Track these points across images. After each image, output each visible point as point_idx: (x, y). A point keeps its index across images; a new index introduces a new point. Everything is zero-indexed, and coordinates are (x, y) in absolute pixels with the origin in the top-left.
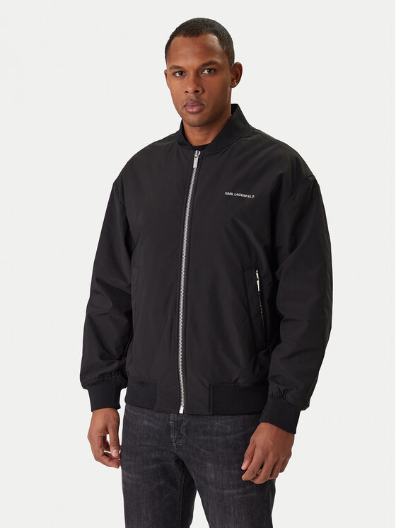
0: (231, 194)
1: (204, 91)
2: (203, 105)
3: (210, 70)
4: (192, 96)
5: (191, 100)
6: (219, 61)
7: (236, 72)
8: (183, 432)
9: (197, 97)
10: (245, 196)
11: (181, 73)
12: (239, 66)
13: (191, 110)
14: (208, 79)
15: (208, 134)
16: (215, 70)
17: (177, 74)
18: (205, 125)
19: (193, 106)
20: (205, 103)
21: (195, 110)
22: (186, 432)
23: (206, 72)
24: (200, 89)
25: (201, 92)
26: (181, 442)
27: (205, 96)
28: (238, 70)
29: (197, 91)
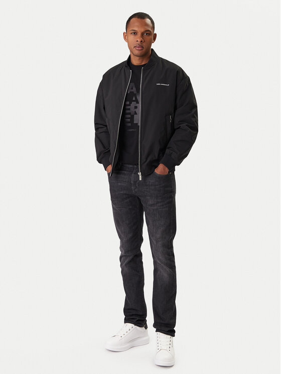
0: (159, 84)
2: (143, 47)
4: (139, 43)
5: (138, 45)
8: (137, 185)
10: (165, 85)
11: (134, 33)
13: (137, 49)
14: (146, 37)
16: (149, 34)
18: (142, 56)
19: (139, 47)
21: (139, 49)
22: (139, 186)
23: (145, 34)
24: (143, 40)
25: (143, 42)
26: (136, 190)
27: (144, 44)
28: (155, 36)
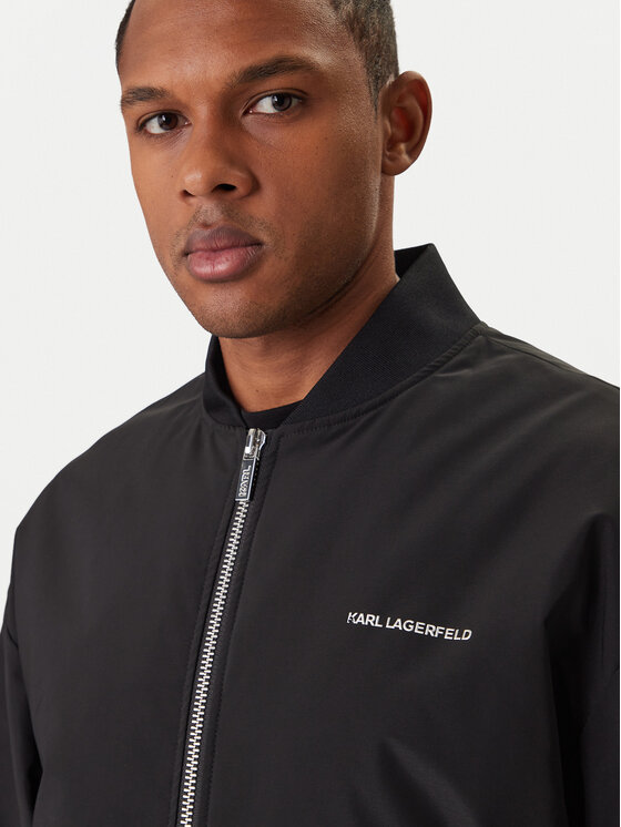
0: (372, 620)
1: (255, 187)
2: (258, 244)
3: (282, 100)
4: (210, 210)
5: (205, 225)
6: (320, 57)
7: (404, 112)
9: (229, 213)
10: (433, 631)
12: (417, 90)
13: (206, 269)
14: (277, 136)
15: (300, 364)
16: (305, 97)
17: (155, 127)
19: (214, 252)
20: (264, 236)
21: (222, 266)
23: (266, 106)
24: (235, 177)
25: (241, 190)
27: (263, 209)
28: (412, 103)
29: (228, 188)
